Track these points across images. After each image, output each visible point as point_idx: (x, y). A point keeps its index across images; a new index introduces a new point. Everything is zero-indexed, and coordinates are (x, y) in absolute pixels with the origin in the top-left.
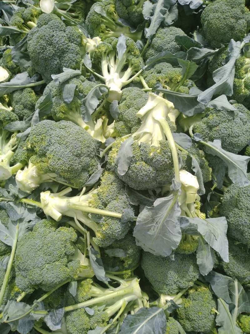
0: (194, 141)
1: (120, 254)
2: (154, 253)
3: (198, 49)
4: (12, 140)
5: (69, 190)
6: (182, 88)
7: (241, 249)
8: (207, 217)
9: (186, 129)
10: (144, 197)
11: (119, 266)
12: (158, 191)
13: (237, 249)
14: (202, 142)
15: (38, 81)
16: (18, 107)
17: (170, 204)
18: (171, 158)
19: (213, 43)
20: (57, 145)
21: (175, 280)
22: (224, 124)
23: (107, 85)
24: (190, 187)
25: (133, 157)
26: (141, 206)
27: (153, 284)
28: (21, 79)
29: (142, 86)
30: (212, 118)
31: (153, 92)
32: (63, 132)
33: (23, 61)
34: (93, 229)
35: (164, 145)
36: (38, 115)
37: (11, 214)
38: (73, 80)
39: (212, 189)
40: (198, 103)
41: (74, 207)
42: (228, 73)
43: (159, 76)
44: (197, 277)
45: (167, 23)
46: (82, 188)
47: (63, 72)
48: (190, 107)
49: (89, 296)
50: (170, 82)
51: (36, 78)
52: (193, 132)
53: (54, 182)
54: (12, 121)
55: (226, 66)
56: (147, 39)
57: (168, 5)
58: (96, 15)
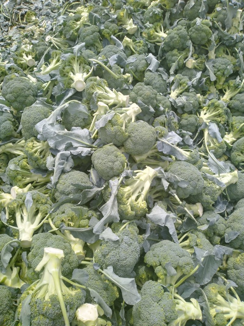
3: (89, 190)
6: (82, 222)
22: (112, 252)
30: (104, 248)
35: (53, 300)
45: (66, 170)
48: (91, 236)
57: (65, 158)
58: (11, 171)
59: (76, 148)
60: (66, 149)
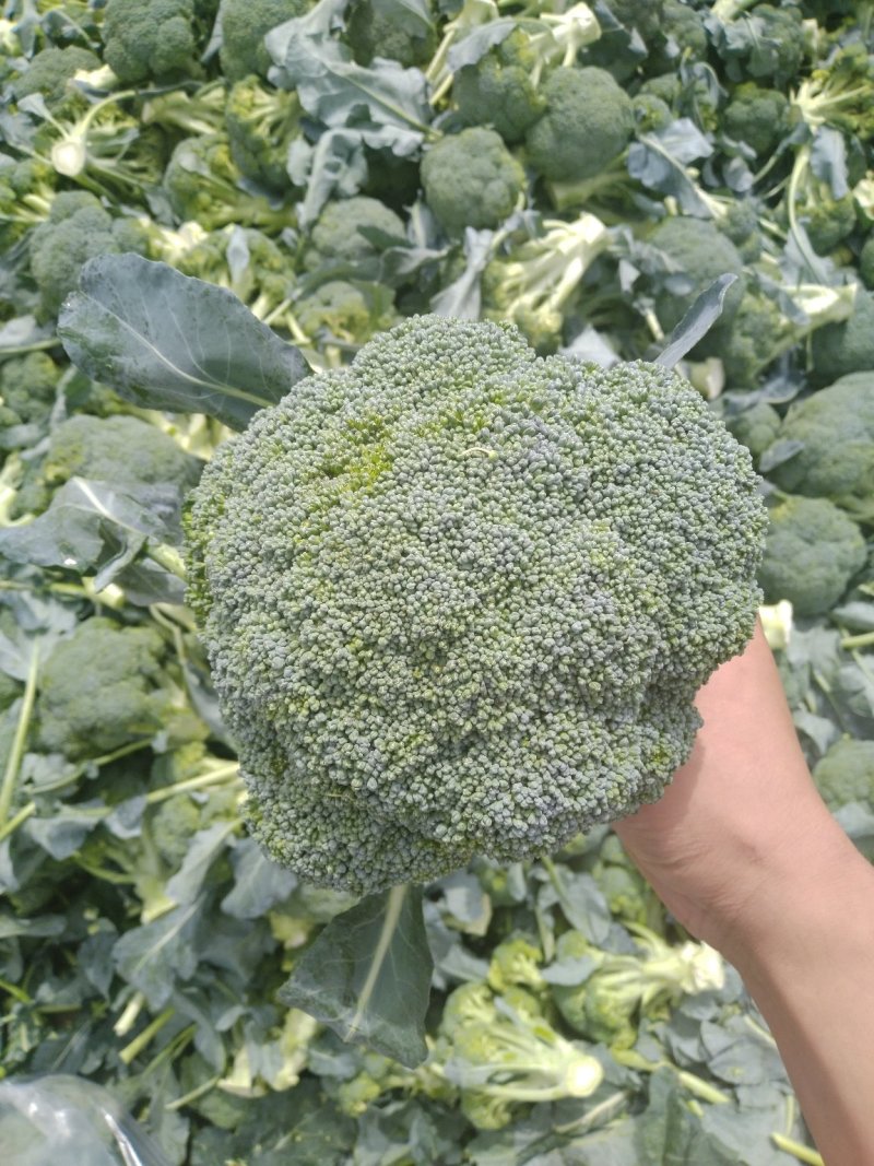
33: (24, 294)
45: (344, 191)
57: (344, 150)
58: (185, 176)
59: (378, 127)
60: (353, 123)
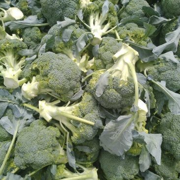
0: (148, 80)
1: (87, 150)
2: (111, 153)
3: (157, 17)
4: (22, 62)
5: (59, 102)
6: (142, 42)
7: (168, 157)
8: (149, 133)
9: (141, 71)
10: (109, 113)
11: (84, 158)
12: (119, 111)
13: (165, 157)
14: (153, 81)
15: (43, 23)
16: (27, 39)
17: (129, 120)
18: (134, 89)
19: (168, 14)
20: (56, 70)
21: (122, 173)
22: (169, 71)
23: (92, 32)
24: (142, 111)
25: (108, 85)
26: (107, 120)
27: (106, 174)
28: (32, 20)
29: (115, 37)
30: (162, 66)
31: (123, 42)
32: (60, 62)
34: (72, 130)
35: (130, 80)
36: (45, 48)
37: (16, 113)
38: (70, 27)
39: (154, 114)
40: (153, 54)
41: (62, 114)
42: (176, 36)
43: (129, 32)
44: (137, 173)
46: (68, 102)
47: (64, 20)
48: (146, 56)
49: (62, 177)
50: (135, 37)
51: (42, 21)
52: (147, 74)
53: (48, 94)
54: (23, 48)
55: (175, 31)
56: (122, 5)
